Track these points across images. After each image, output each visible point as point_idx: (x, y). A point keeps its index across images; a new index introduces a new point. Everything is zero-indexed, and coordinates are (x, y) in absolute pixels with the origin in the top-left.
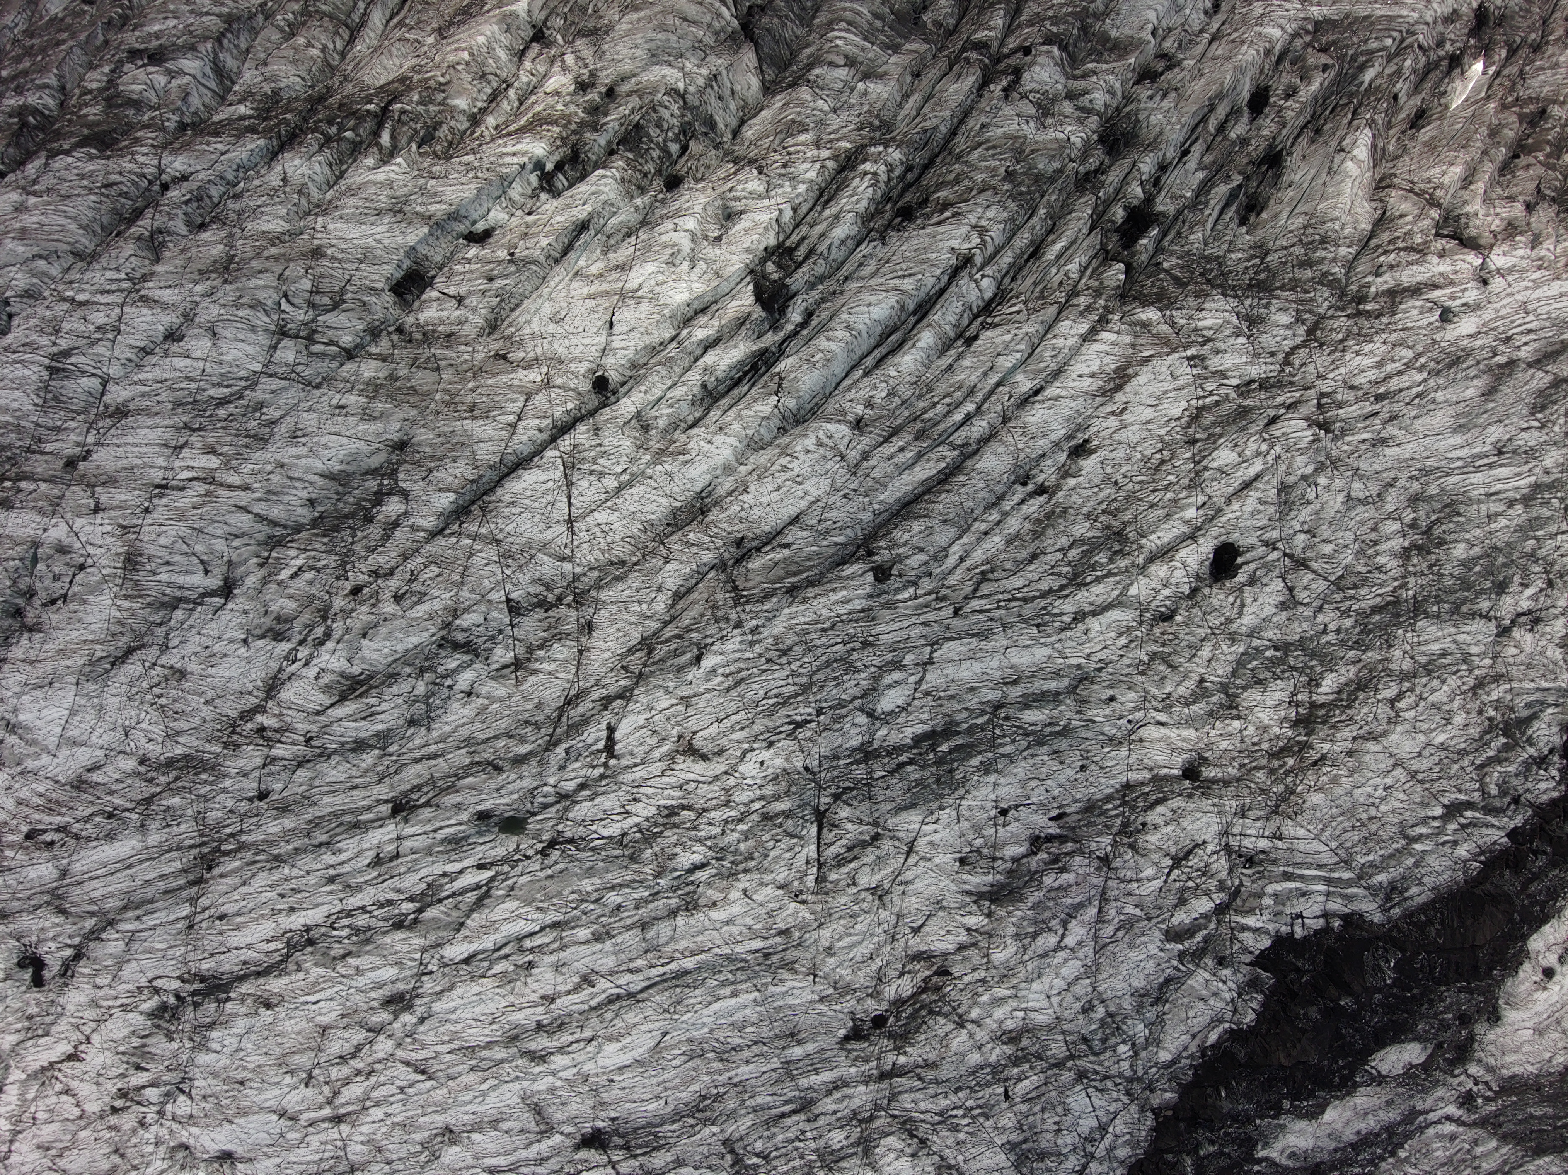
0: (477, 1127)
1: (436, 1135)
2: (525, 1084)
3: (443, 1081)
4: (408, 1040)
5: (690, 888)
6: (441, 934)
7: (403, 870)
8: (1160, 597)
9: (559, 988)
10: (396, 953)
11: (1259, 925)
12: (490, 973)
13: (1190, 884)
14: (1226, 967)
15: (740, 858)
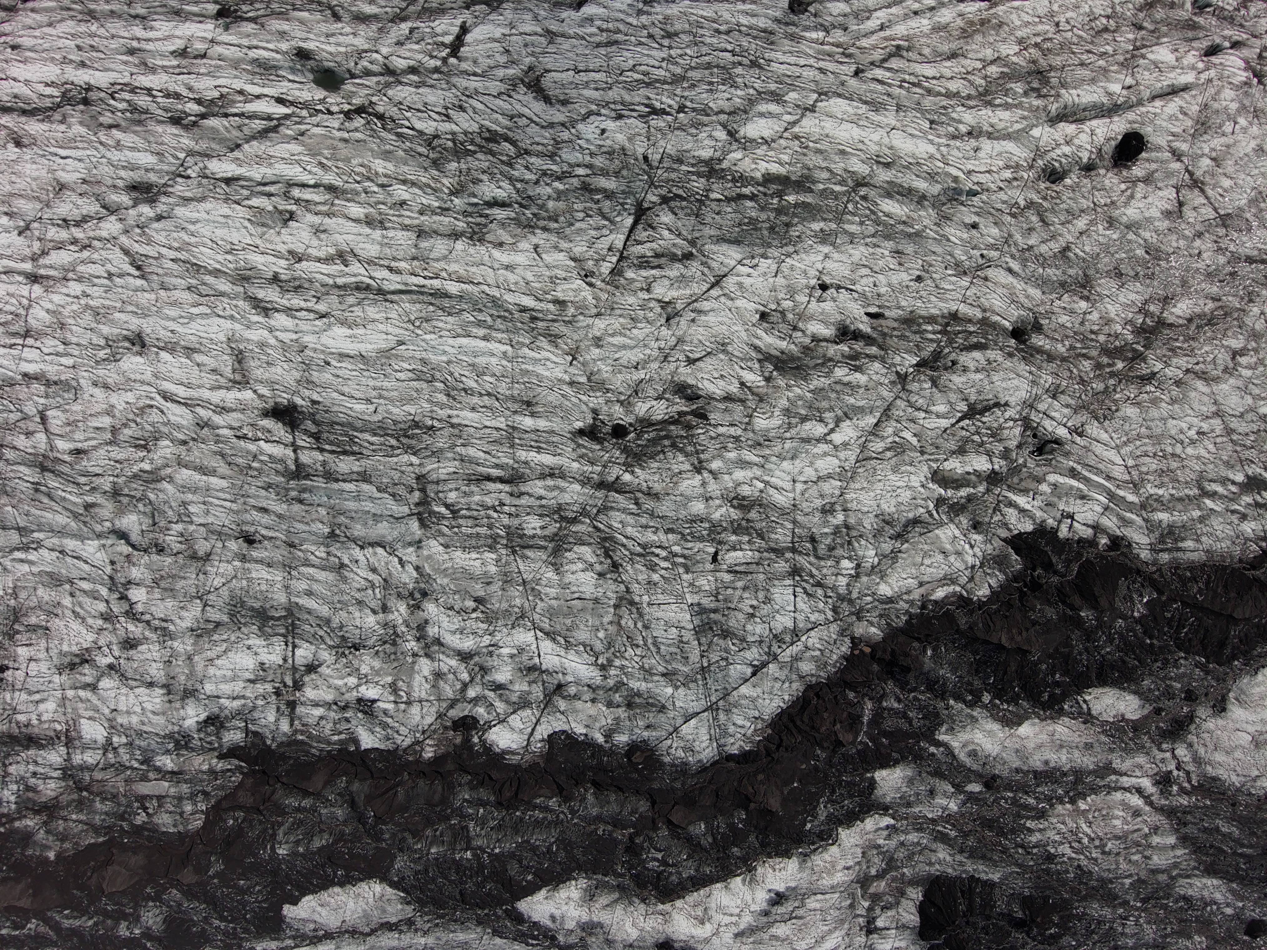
0: (170, 348)
1: (126, 338)
2: (237, 326)
3: (155, 286)
4: (138, 231)
5: (483, 220)
6: (214, 146)
7: (203, 70)
8: (1058, 152)
9: (310, 251)
10: (161, 144)
11: (1028, 507)
12: (246, 202)
13: (976, 438)
14: (979, 533)
15: (544, 214)
